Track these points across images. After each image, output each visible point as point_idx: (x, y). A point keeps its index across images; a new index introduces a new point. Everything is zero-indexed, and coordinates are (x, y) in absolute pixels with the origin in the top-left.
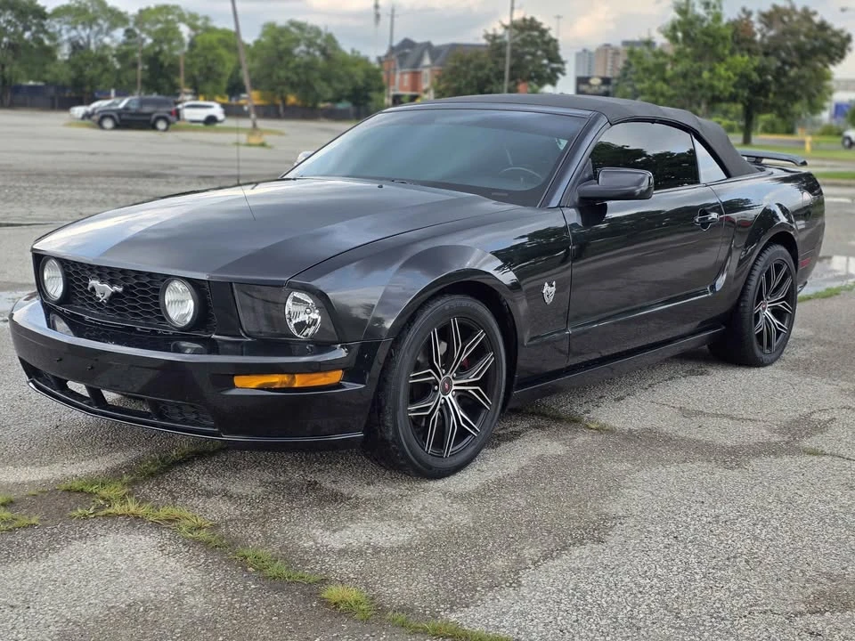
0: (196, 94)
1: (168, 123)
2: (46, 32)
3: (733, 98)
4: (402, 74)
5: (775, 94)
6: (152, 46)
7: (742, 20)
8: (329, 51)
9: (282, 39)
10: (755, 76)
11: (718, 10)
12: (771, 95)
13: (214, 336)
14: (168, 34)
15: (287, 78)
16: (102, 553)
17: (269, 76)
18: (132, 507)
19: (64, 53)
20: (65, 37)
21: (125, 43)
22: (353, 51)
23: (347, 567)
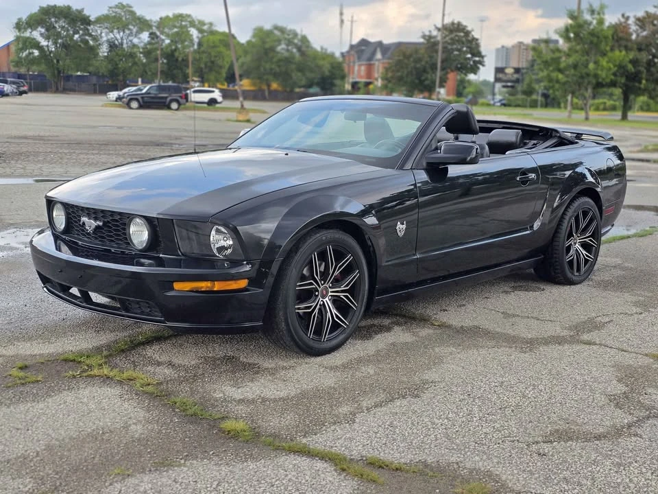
0: (202, 82)
1: (179, 104)
2: (90, 35)
3: (613, 84)
4: (360, 66)
5: (647, 80)
6: (170, 45)
7: (621, 24)
8: (304, 49)
9: (268, 40)
10: (630, 67)
11: (602, 16)
12: (644, 82)
13: (161, 255)
14: (181, 36)
15: (271, 69)
16: (81, 399)
17: (258, 68)
18: (106, 371)
19: (104, 51)
20: (105, 39)
21: (149, 43)
22: (322, 48)
23: (242, 410)
